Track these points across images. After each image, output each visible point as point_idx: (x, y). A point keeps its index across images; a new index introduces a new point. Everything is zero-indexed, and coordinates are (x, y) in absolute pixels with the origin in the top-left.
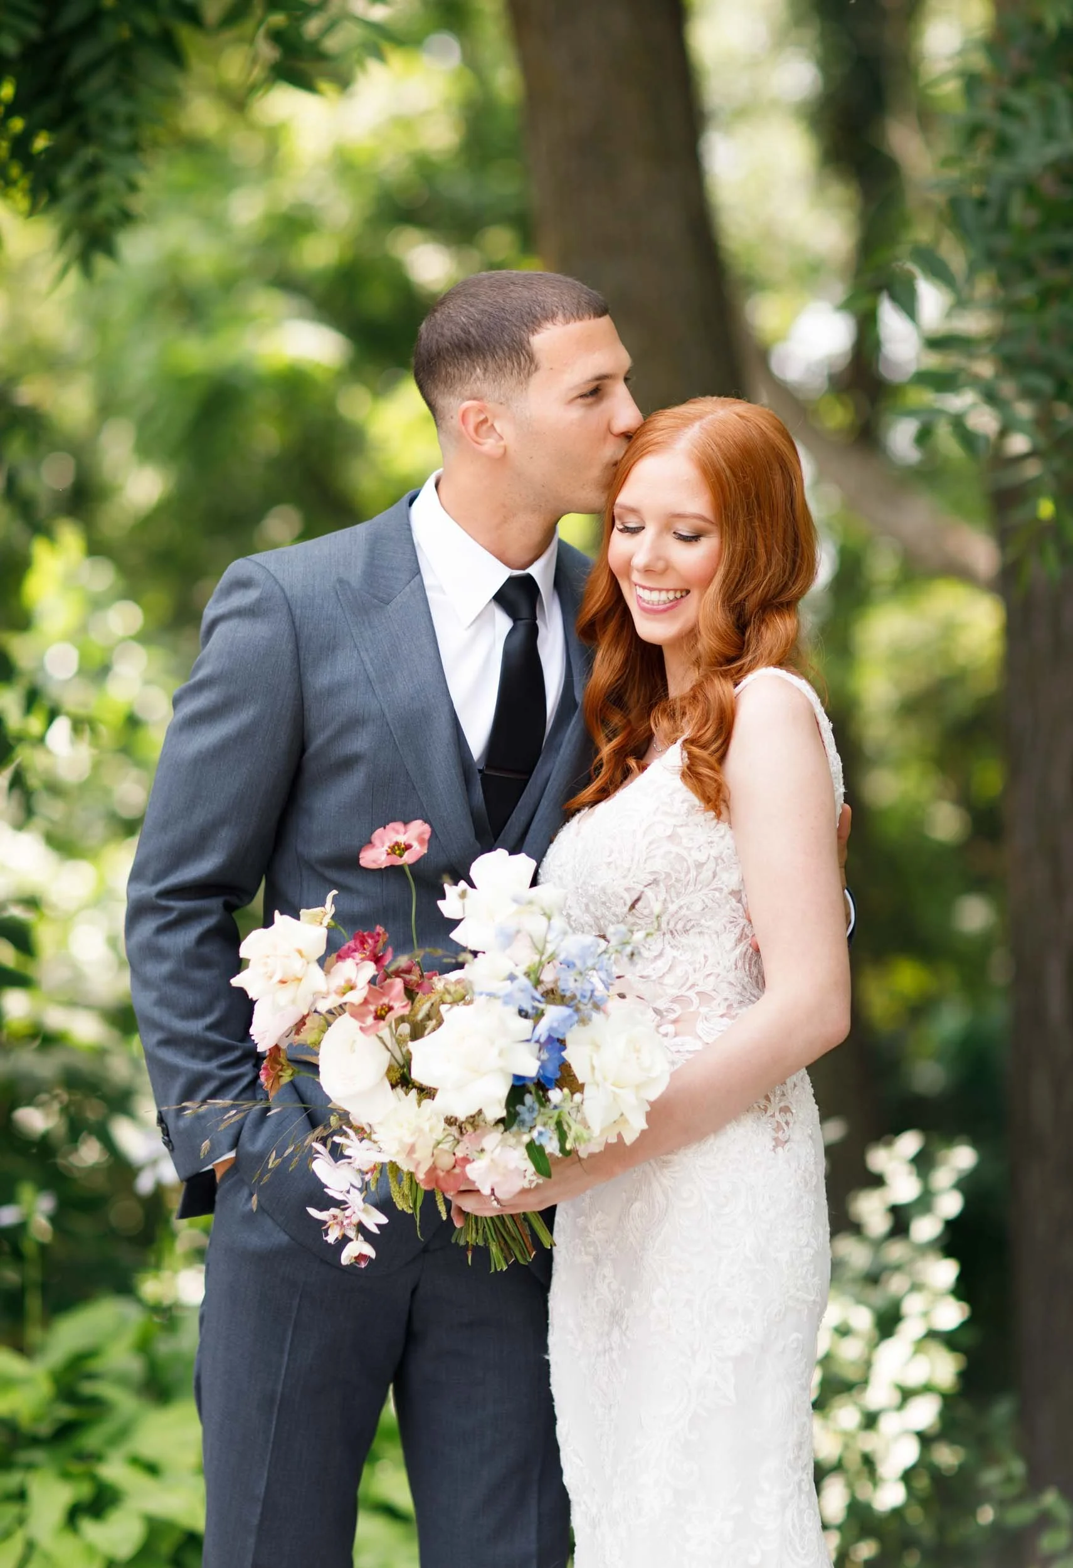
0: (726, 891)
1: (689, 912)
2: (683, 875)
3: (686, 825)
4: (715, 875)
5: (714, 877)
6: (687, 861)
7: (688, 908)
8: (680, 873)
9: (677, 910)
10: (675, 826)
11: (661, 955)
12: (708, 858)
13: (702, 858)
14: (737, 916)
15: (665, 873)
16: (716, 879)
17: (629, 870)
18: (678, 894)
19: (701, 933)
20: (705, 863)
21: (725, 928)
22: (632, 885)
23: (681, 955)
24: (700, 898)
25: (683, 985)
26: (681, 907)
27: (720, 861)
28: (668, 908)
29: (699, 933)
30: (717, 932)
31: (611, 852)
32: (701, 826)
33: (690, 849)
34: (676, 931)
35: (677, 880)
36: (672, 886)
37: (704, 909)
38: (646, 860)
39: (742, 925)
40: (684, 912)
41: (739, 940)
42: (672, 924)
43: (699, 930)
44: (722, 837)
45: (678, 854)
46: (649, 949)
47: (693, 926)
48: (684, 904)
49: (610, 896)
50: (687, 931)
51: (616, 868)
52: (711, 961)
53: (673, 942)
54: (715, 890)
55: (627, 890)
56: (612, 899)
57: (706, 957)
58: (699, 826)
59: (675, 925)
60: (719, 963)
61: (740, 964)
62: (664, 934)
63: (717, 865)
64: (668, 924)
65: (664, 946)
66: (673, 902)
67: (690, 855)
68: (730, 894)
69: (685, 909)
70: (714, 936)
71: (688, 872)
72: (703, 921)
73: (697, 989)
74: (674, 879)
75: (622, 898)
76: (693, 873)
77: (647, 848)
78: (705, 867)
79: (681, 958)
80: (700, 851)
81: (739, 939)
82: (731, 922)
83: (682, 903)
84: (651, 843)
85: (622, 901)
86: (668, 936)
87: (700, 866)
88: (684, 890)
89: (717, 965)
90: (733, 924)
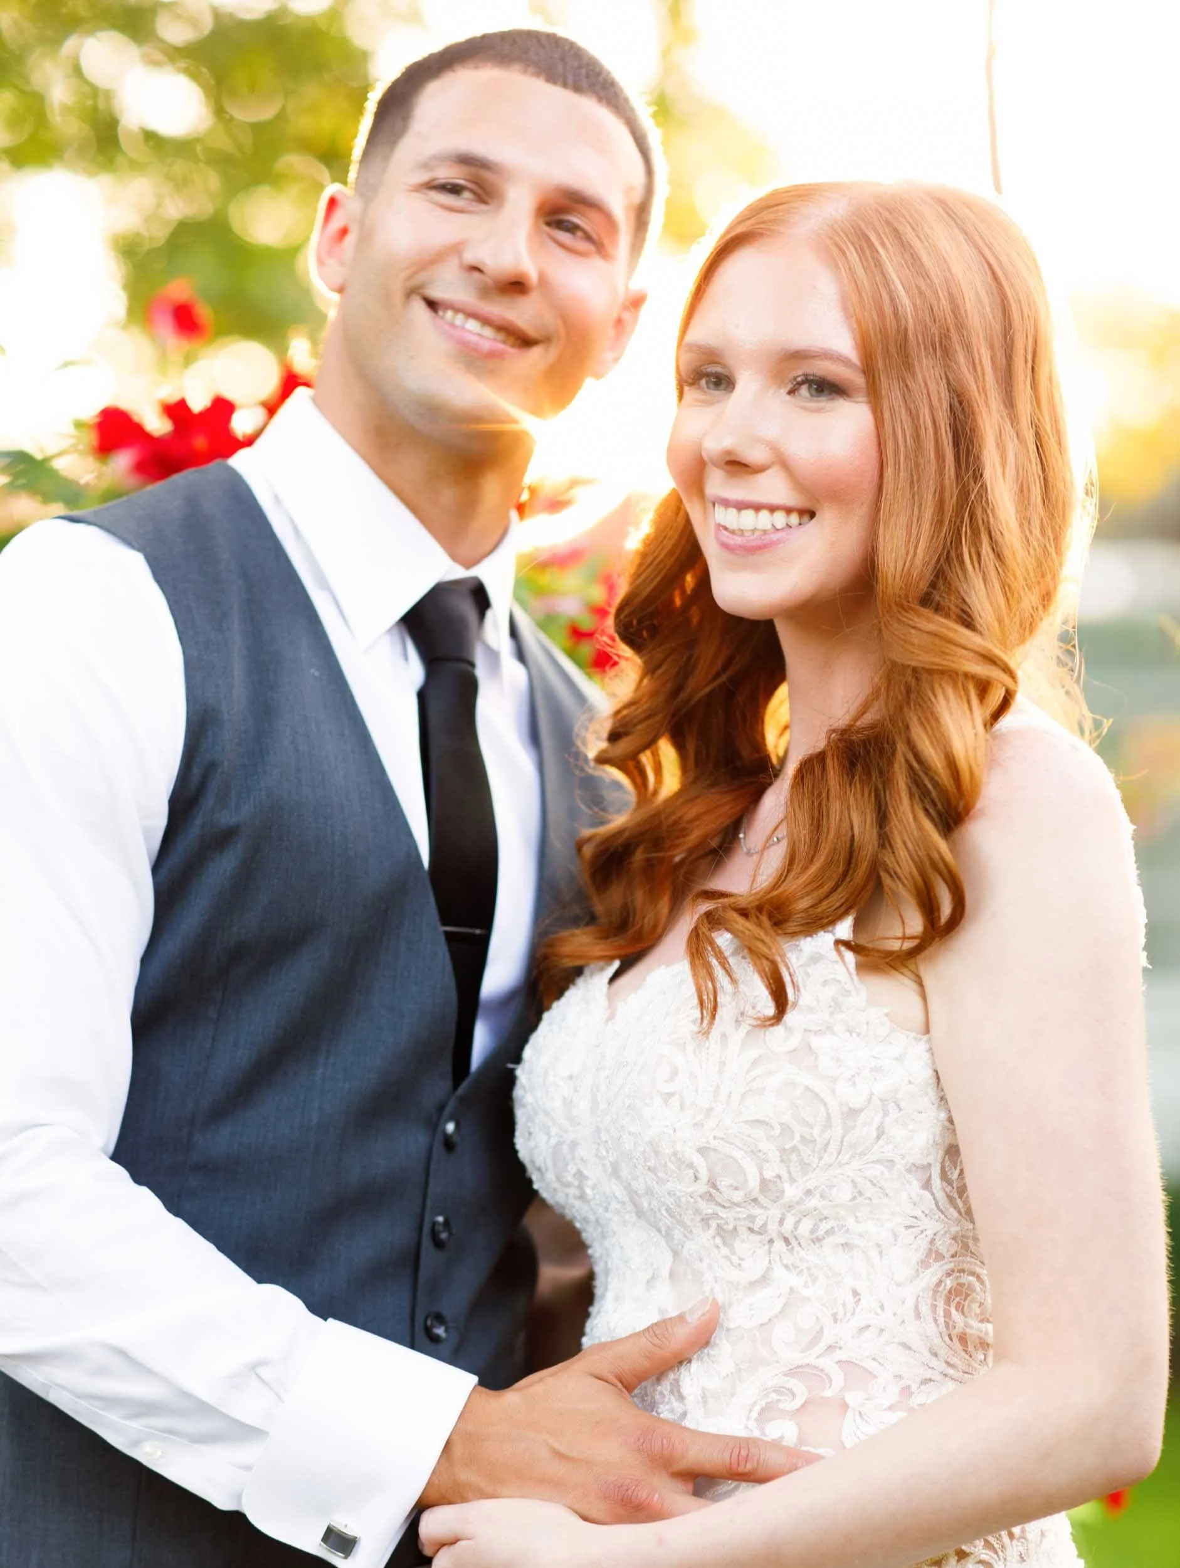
0: (900, 1164)
1: (824, 1202)
2: (816, 1132)
3: (830, 1029)
4: (881, 1132)
5: (878, 1138)
6: (825, 1104)
7: (823, 1197)
8: (809, 1125)
9: (801, 1199)
10: (806, 1030)
11: (764, 1279)
12: (869, 1101)
13: (857, 1103)
14: (920, 1214)
15: (781, 1124)
16: (880, 1142)
17: (710, 1110)
18: (805, 1167)
19: (846, 1246)
20: (861, 1110)
21: (896, 1237)
22: (714, 1143)
23: (806, 1285)
24: (848, 1177)
26: (808, 1193)
27: (891, 1106)
28: (783, 1192)
29: (842, 1245)
30: (878, 1245)
31: (675, 1072)
32: (858, 1035)
33: (835, 1080)
34: (796, 1238)
35: (802, 1138)
36: (794, 1149)
37: (854, 1198)
39: (930, 1233)
40: (814, 1202)
41: (924, 1264)
42: (789, 1224)
43: (842, 1240)
44: (899, 1059)
45: (807, 1088)
46: (740, 1265)
47: (830, 1232)
48: (816, 1188)
49: (668, 1159)
50: (819, 1240)
51: (682, 1108)
53: (788, 1259)
54: (879, 1161)
55: (702, 1151)
56: (669, 1164)
57: (856, 1293)
58: (854, 1035)
59: (796, 1228)
60: (882, 1307)
61: (925, 1310)
62: (771, 1241)
63: (886, 1114)
64: (781, 1222)
65: (770, 1262)
66: (792, 1180)
67: (833, 1092)
68: (909, 1171)
69: (818, 1196)
70: (874, 1253)
71: (828, 1123)
72: (850, 1222)
73: (839, 1355)
74: (797, 1137)
75: (691, 1165)
76: (837, 1130)
77: (749, 1071)
78: (862, 1118)
80: (854, 1084)
81: (922, 1261)
82: (908, 1227)
83: (810, 1185)
84: (756, 1062)
85: (691, 1172)
86: (779, 1245)
87: (852, 1113)
88: (816, 1160)
89: (879, 1310)
90: (910, 1230)
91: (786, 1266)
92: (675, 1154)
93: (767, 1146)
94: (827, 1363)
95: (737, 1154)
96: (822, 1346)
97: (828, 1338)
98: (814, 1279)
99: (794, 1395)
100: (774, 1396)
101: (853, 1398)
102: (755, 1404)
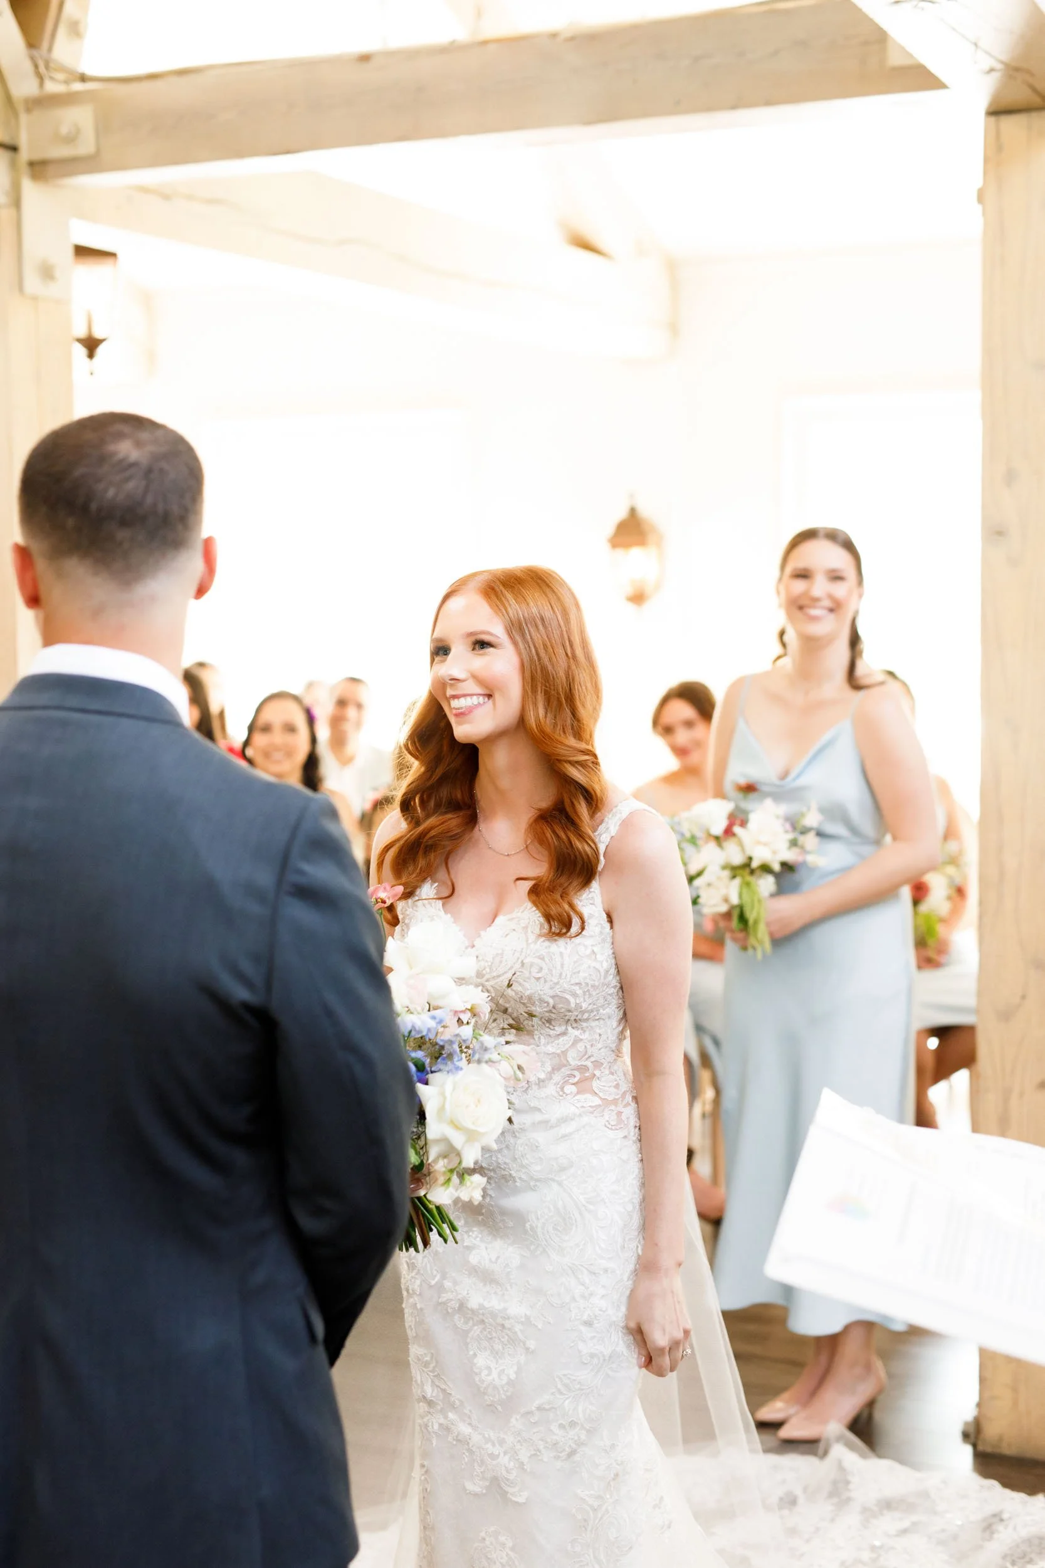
21: (614, 1012)
23: (581, 1035)
25: (583, 1057)
38: (571, 975)
51: (545, 981)
52: (604, 1037)
53: (575, 1025)
55: (553, 997)
57: (600, 1035)
72: (601, 1011)
73: (592, 1059)
79: (581, 1037)
91: (573, 1028)
92: (540, 999)
93: (580, 992)
94: (589, 1064)
95: (568, 997)
96: (587, 1056)
97: (589, 1053)
98: (584, 1031)
99: (575, 1076)
100: (568, 1078)
101: (597, 1073)
102: (560, 1082)
